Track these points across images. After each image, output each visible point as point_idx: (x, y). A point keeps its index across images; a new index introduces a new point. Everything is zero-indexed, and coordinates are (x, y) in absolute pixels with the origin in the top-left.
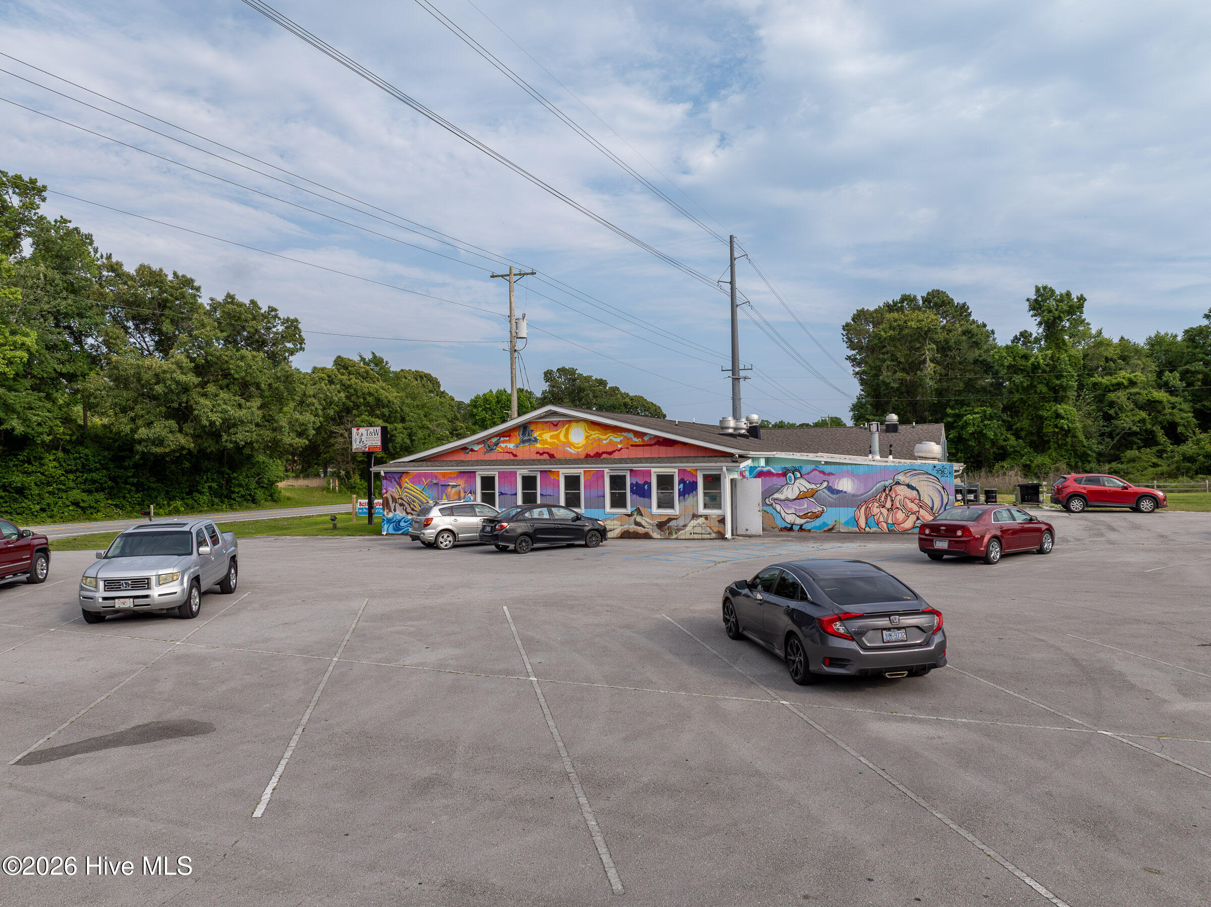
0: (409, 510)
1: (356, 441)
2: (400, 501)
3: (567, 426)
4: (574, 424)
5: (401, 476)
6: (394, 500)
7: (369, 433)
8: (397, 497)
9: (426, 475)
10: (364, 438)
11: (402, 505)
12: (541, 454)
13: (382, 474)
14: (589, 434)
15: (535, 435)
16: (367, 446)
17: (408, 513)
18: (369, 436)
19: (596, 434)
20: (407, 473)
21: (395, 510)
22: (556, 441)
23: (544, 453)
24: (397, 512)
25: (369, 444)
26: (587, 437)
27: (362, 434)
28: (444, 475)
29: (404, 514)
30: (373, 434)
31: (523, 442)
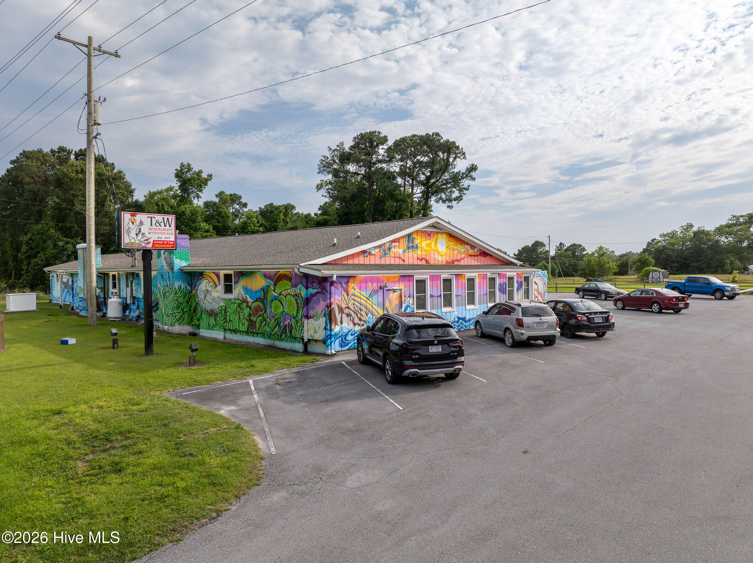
0: (356, 321)
1: (129, 232)
2: (347, 311)
3: (436, 236)
4: (440, 235)
5: (348, 282)
6: (341, 310)
7: (154, 221)
8: (344, 306)
9: (372, 280)
10: (145, 229)
11: (348, 315)
12: (421, 260)
13: (335, 278)
14: (448, 245)
15: (416, 243)
16: (151, 240)
17: (355, 324)
18: (154, 226)
19: (452, 244)
20: (354, 277)
21: (341, 322)
22: (429, 248)
23: (422, 259)
24: (345, 324)
25: (154, 237)
26: (447, 247)
27: (141, 223)
28: (388, 279)
29: (351, 325)
30: (162, 224)
31: (408, 248)
